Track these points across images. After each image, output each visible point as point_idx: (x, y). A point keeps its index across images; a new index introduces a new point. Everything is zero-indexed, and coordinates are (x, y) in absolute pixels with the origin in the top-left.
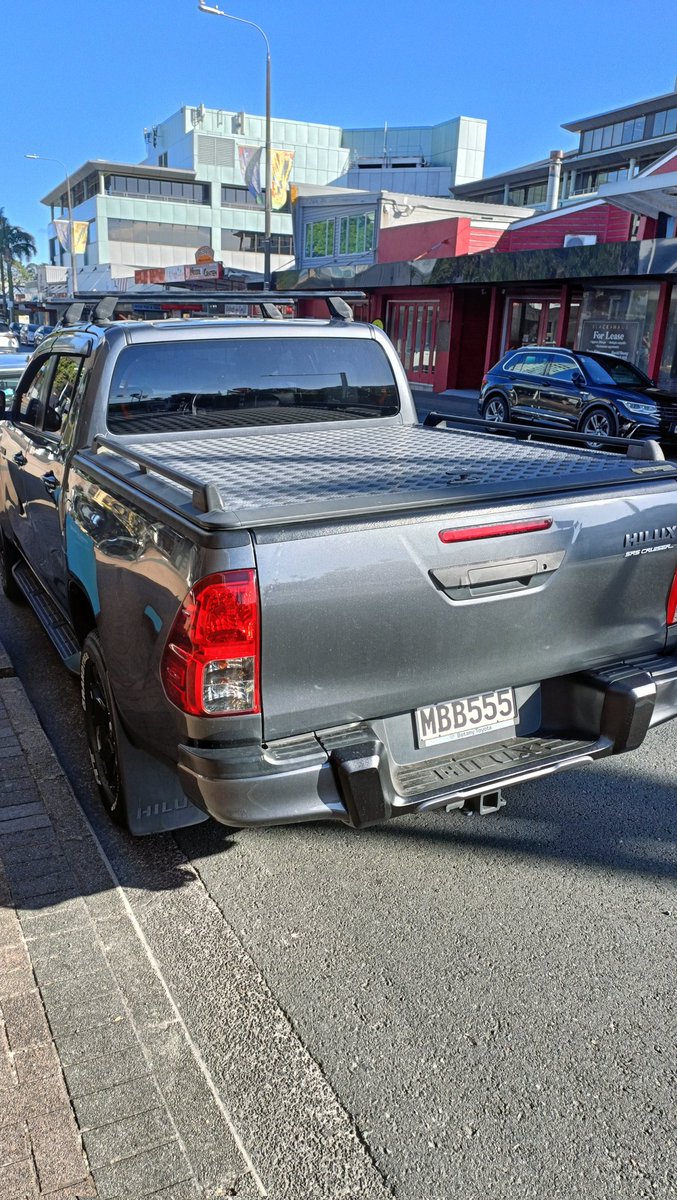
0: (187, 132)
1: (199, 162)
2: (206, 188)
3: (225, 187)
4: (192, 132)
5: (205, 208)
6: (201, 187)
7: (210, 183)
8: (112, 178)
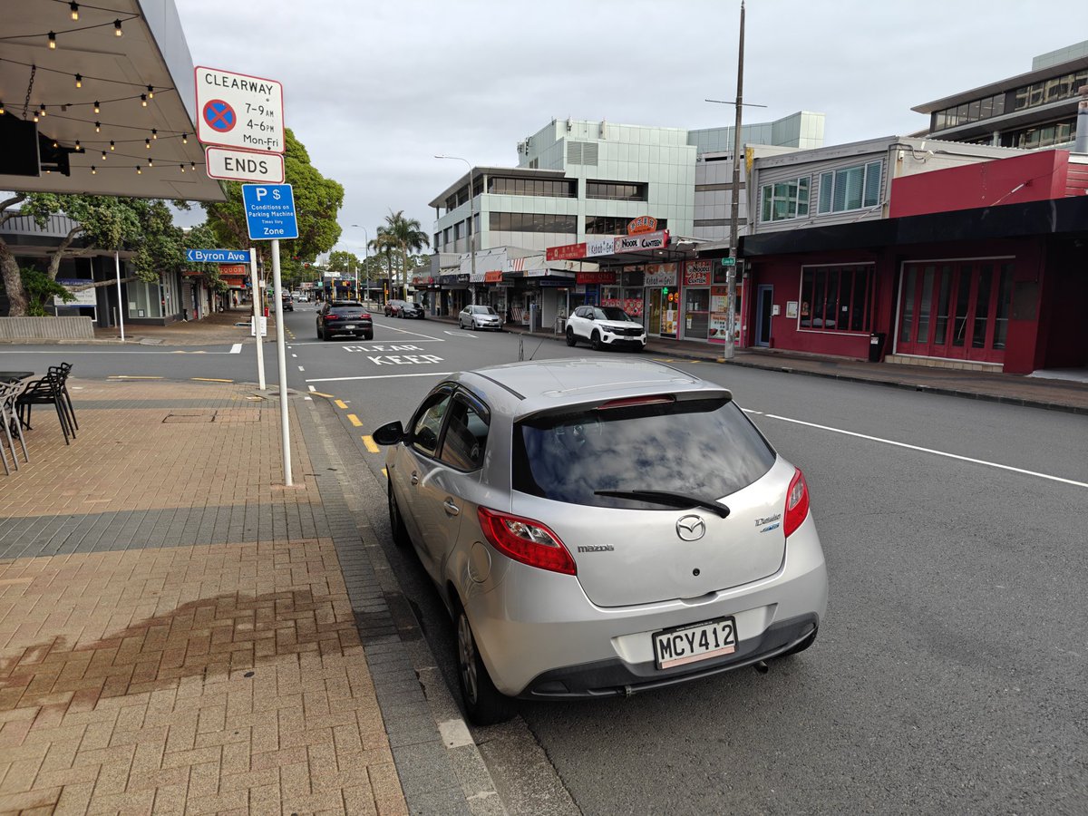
0: (557, 139)
1: (568, 163)
2: (573, 184)
3: (589, 182)
4: (562, 139)
5: (573, 200)
6: (567, 184)
7: (577, 179)
8: (494, 180)
